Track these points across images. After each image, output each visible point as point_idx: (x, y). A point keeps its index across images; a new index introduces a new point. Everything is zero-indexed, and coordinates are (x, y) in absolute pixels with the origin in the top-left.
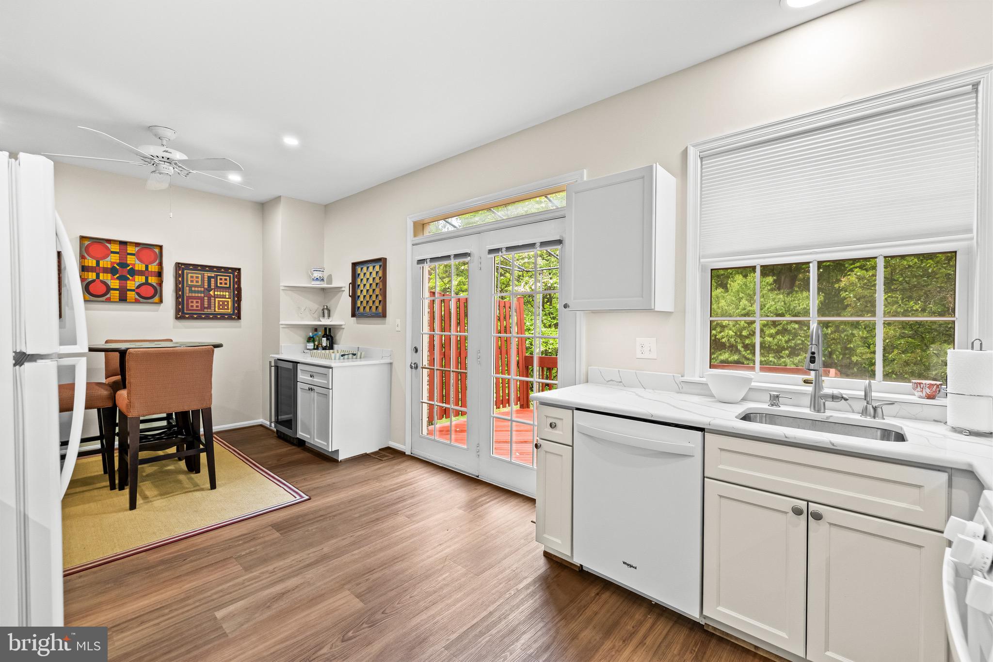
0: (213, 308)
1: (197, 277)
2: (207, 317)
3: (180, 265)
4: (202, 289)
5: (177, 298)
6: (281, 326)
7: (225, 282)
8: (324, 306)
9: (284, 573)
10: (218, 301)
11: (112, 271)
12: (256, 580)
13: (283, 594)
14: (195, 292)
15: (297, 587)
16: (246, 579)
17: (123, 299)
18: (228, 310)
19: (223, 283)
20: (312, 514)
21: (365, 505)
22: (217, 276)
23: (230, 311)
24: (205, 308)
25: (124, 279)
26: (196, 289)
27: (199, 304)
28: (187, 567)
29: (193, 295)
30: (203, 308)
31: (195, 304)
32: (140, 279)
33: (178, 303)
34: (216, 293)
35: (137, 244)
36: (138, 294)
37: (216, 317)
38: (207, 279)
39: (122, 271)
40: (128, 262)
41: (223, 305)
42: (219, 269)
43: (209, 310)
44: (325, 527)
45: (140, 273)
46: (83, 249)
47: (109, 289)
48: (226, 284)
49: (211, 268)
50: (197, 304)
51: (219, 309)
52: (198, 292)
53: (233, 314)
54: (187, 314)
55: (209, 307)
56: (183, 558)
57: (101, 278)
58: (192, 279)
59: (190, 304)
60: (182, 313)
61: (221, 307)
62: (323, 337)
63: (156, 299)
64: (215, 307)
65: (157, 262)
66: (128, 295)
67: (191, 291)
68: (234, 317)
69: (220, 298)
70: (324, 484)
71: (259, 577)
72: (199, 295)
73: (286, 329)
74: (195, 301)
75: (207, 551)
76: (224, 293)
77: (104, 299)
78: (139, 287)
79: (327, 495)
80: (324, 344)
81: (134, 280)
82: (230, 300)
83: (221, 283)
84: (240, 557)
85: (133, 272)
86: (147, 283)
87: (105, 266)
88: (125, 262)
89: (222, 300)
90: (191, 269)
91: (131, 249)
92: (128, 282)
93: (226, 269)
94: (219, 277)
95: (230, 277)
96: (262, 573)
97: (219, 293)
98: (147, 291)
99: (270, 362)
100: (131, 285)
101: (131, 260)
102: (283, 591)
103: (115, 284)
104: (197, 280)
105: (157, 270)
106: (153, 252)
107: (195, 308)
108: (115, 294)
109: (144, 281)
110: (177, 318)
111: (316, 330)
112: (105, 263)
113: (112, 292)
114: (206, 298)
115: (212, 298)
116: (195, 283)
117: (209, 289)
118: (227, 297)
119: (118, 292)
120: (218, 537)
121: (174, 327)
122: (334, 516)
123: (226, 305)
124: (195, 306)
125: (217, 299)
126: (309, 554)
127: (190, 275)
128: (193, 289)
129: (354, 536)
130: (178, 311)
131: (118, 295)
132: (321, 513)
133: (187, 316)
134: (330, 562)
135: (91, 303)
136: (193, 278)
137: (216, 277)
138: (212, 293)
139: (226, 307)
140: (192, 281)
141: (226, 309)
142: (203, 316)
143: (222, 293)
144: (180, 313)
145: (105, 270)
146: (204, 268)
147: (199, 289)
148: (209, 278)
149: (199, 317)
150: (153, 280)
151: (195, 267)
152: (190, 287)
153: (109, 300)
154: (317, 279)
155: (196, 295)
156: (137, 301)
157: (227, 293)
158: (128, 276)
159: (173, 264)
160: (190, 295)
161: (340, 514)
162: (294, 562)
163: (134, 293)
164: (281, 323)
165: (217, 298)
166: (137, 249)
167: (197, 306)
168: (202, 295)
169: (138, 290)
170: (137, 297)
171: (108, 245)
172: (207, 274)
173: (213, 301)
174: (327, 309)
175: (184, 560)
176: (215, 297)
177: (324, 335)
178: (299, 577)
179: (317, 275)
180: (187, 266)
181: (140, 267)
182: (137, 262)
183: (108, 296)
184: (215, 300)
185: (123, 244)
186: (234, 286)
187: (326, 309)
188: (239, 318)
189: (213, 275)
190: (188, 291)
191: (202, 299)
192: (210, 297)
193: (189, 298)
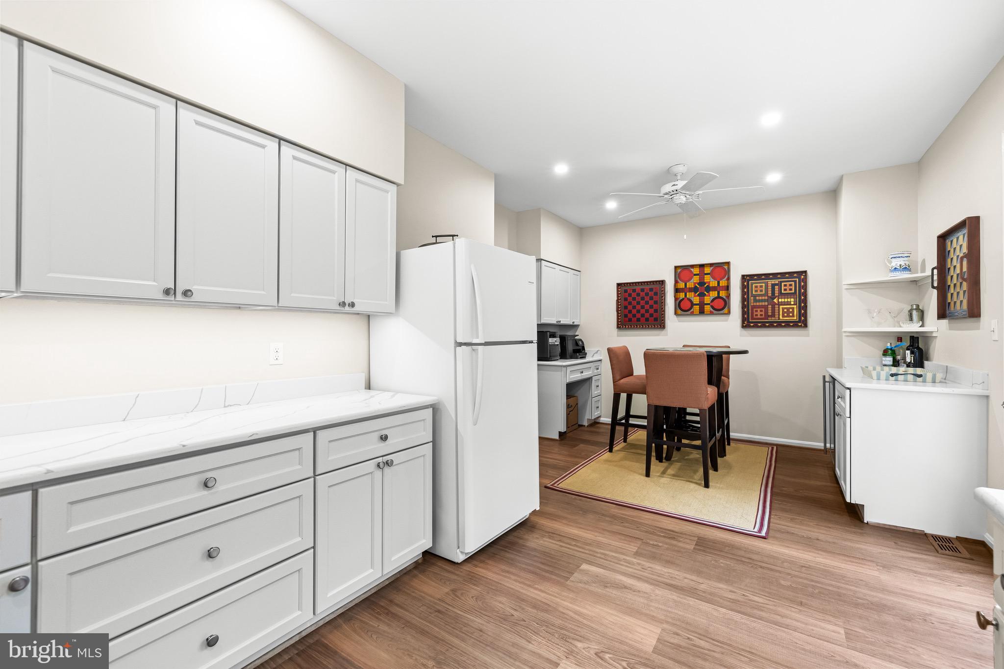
0: (777, 316)
1: (761, 287)
2: (771, 325)
3: (745, 277)
4: (766, 298)
5: (743, 308)
6: (844, 334)
7: (790, 287)
8: (912, 306)
9: (649, 575)
10: (782, 308)
11: (694, 290)
12: (629, 565)
13: (626, 587)
14: (759, 301)
15: (639, 591)
16: (626, 559)
17: (702, 312)
18: (794, 317)
19: (788, 289)
20: (745, 551)
21: (812, 581)
22: (781, 282)
23: (795, 318)
24: (769, 316)
25: (702, 295)
26: (760, 298)
27: (763, 313)
28: (616, 528)
29: (758, 304)
30: (767, 316)
31: (759, 313)
32: (714, 294)
33: (744, 313)
34: (780, 300)
35: (711, 265)
36: (712, 307)
37: (780, 325)
38: (771, 287)
39: (702, 289)
40: (705, 281)
41: (788, 312)
42: (783, 275)
43: (773, 318)
44: (736, 570)
45: (714, 289)
46: (677, 276)
47: (692, 304)
48: (791, 290)
49: (775, 275)
50: (761, 313)
51: (783, 316)
52: (762, 301)
53: (799, 322)
54: (752, 323)
55: (773, 315)
56: (623, 520)
57: (688, 296)
58: (756, 289)
59: (755, 313)
60: (748, 323)
61: (786, 315)
62: (908, 349)
63: (726, 311)
64: (779, 315)
65: (727, 277)
66: (705, 309)
67: (755, 301)
68: (800, 324)
69: (785, 305)
70: (804, 534)
71: (634, 564)
72: (763, 304)
73: (853, 338)
74: (759, 310)
75: (637, 525)
76: (789, 300)
77: (689, 313)
78: (712, 301)
79: (788, 545)
80: (908, 360)
81: (709, 295)
82: (795, 306)
83: (785, 290)
84: (647, 543)
85: (709, 289)
86: (719, 297)
87: (690, 287)
88: (703, 281)
89: (788, 306)
90: (755, 280)
91: (707, 270)
92: (705, 298)
93: (791, 274)
94: (783, 284)
95: (795, 282)
96: (639, 564)
97: (783, 300)
98: (719, 304)
99: (824, 377)
100: (707, 300)
101: (707, 278)
102: (628, 586)
103: (696, 300)
104: (761, 289)
105: (726, 285)
106: (722, 269)
107: (759, 317)
108: (696, 308)
109: (716, 295)
110: (743, 327)
111: (900, 339)
112: (690, 285)
113: (695, 306)
114: (770, 306)
115: (777, 306)
116: (759, 293)
117: (773, 297)
118: (792, 303)
119: (698, 306)
120: (658, 521)
121: (741, 336)
122: (761, 567)
123: (791, 312)
124: (759, 315)
125: (781, 307)
126: (686, 578)
127: (754, 285)
128: (757, 298)
129: (747, 596)
130: (743, 320)
131: (698, 309)
132: (755, 557)
133: (752, 325)
134: (688, 598)
135: (682, 316)
136: (757, 287)
137: (780, 284)
138: (775, 300)
139: (791, 315)
140: (756, 291)
141: (791, 316)
142: (767, 325)
143: (786, 300)
144: (746, 322)
145: (691, 290)
146: (767, 276)
147: (763, 298)
148: (773, 286)
149: (763, 326)
150: (723, 294)
151: (759, 277)
152: (755, 296)
153: (692, 314)
154: (895, 268)
155: (761, 304)
156: (711, 313)
157: (792, 300)
158: (705, 292)
159: (740, 278)
160: (755, 304)
161: (772, 570)
162: (667, 574)
163: (709, 306)
164: (844, 329)
165: (782, 305)
166: (712, 268)
167: (761, 315)
168: (766, 303)
169: (712, 304)
170: (712, 310)
171: (692, 269)
172: (770, 282)
173: (777, 309)
174: (918, 309)
175: (622, 523)
176: (779, 304)
177: (909, 346)
178: (652, 587)
179: (896, 263)
180: (752, 277)
181: (714, 283)
182: (712, 280)
183: (692, 310)
184: (779, 307)
185: (702, 266)
186: (800, 290)
187: (916, 309)
188: (806, 326)
189: (777, 282)
190: (752, 301)
191: (766, 307)
192: (774, 305)
193: (753, 307)
